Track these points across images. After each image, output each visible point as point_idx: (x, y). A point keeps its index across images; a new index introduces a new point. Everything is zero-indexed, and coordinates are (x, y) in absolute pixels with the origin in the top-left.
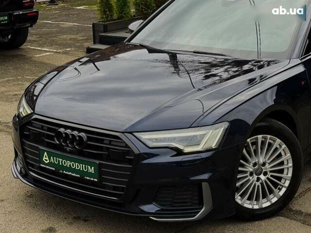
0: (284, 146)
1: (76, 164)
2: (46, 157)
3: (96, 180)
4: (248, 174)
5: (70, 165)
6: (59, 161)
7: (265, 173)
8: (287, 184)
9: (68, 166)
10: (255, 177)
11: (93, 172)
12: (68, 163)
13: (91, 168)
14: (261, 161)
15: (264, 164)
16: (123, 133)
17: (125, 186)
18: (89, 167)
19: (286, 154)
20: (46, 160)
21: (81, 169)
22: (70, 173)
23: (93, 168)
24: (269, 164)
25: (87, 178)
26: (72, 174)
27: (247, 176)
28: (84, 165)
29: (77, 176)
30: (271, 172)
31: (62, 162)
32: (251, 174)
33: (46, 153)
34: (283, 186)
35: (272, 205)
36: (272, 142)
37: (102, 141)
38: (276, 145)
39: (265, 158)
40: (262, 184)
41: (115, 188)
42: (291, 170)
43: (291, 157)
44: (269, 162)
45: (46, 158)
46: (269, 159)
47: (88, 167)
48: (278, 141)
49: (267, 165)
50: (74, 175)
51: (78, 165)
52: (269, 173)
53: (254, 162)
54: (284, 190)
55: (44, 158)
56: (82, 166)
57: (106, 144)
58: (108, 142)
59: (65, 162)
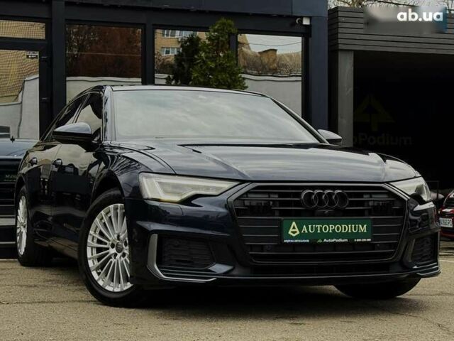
1: (343, 226)
2: (294, 228)
3: (369, 240)
5: (333, 230)
6: (316, 229)
9: (331, 231)
11: (365, 231)
12: (330, 228)
13: (363, 227)
16: (383, 182)
17: (396, 241)
18: (360, 226)
20: (294, 232)
21: (350, 231)
22: (334, 240)
23: (365, 226)
25: (358, 240)
26: (337, 241)
29: (344, 241)
31: (321, 228)
33: (294, 223)
45: (294, 230)
47: (358, 227)
50: (340, 240)
51: (345, 227)
55: (291, 230)
56: (351, 227)
57: (366, 197)
58: (368, 196)
59: (325, 227)
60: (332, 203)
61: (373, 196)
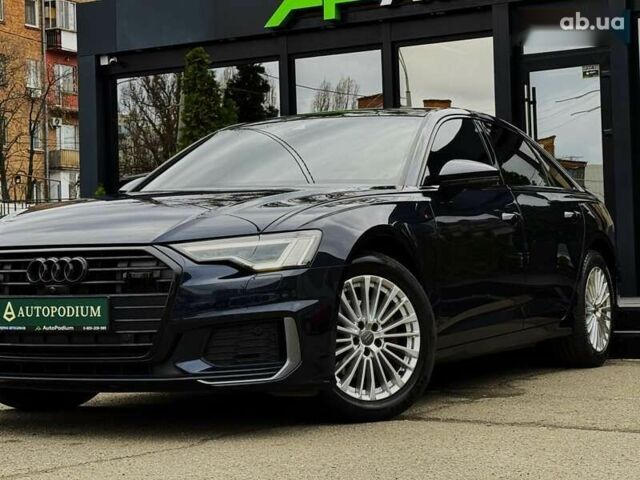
0: (405, 299)
1: (68, 308)
2: (9, 310)
3: (104, 328)
4: (351, 339)
5: (56, 314)
6: (35, 311)
7: (378, 343)
8: (413, 363)
9: (52, 315)
10: (363, 347)
11: (99, 315)
12: (53, 310)
13: (96, 309)
14: (372, 319)
15: (375, 327)
16: (151, 244)
17: (155, 331)
18: (92, 308)
19: (408, 314)
20: (10, 316)
21: (77, 315)
22: (56, 327)
23: (99, 308)
24: (383, 326)
25: (88, 328)
26: (60, 328)
27: (349, 343)
28: (82, 308)
29: (68, 328)
30: (386, 340)
31: (40, 311)
32: (356, 341)
33: (9, 304)
34: (406, 367)
35: (392, 397)
36: (385, 291)
37: (114, 263)
38: (391, 297)
39: (376, 317)
40: (374, 359)
41: (137, 338)
42: (418, 341)
43: (416, 319)
44: (383, 322)
45: (9, 313)
46: (382, 319)
47: (89, 309)
48: (396, 289)
49: (380, 328)
50: (63, 328)
51: (70, 309)
52: (383, 341)
53: (359, 320)
54: (408, 374)
55: (6, 313)
56: (80, 309)
57: (122, 267)
58: (125, 265)
59: (46, 310)
60: (60, 276)
61: (133, 265)
